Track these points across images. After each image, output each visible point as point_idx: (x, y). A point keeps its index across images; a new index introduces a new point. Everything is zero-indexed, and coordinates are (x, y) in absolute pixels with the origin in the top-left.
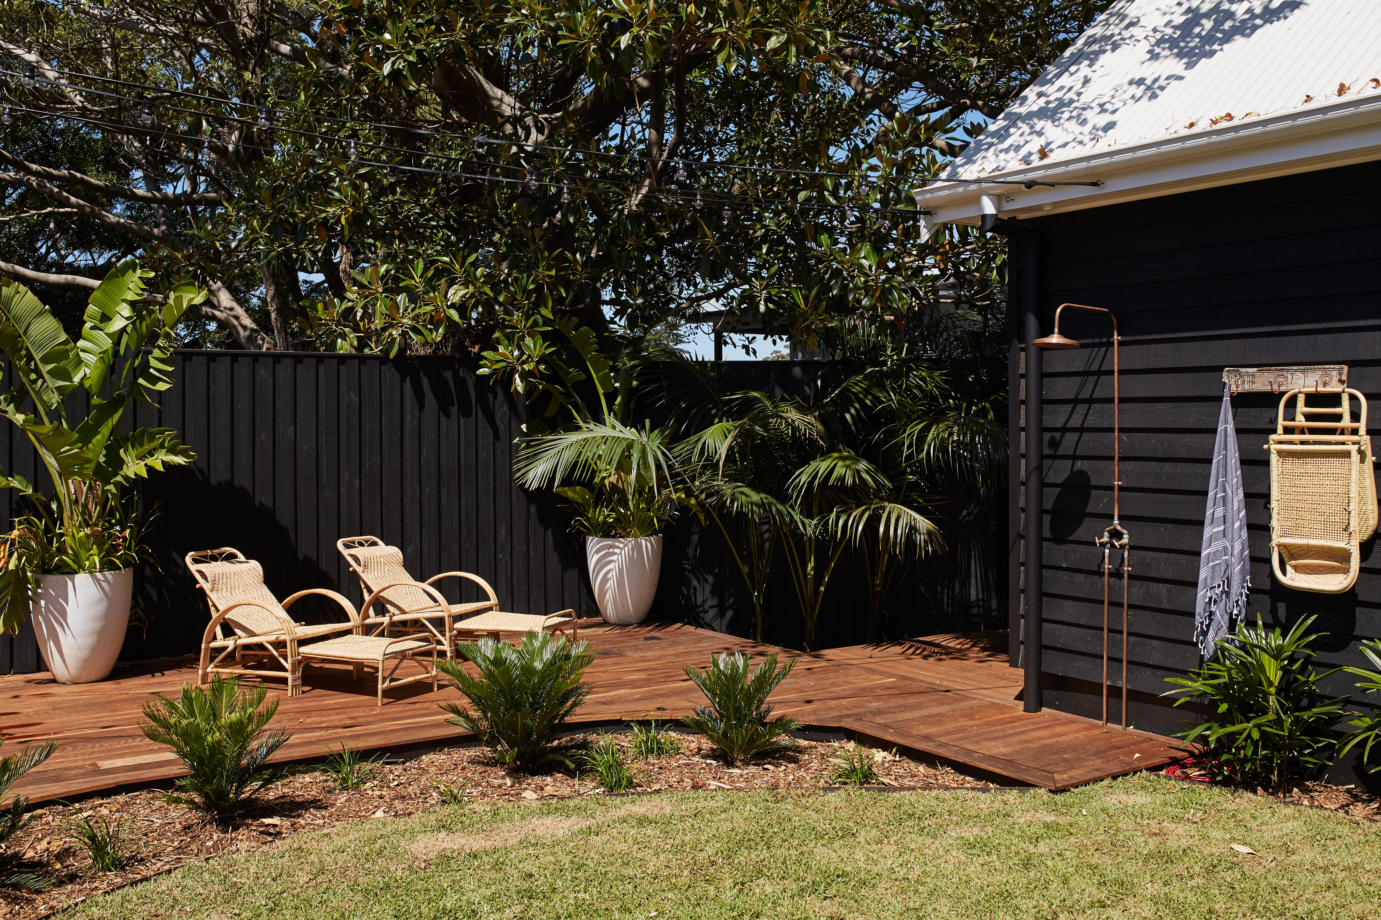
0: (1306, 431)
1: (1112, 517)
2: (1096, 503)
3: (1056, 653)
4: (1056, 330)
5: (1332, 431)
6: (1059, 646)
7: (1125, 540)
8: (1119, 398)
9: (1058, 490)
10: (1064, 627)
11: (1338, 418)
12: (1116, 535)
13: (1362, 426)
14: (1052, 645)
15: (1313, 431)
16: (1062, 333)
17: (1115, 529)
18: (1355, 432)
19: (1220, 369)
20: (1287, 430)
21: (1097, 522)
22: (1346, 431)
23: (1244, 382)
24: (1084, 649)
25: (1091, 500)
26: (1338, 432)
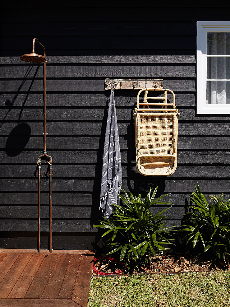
0: (148, 107)
1: (43, 150)
2: (32, 143)
3: (7, 220)
4: (34, 51)
5: (160, 107)
6: (10, 217)
7: (51, 161)
8: (46, 92)
9: (7, 138)
10: (12, 207)
11: (162, 101)
12: (45, 158)
13: (174, 104)
14: (5, 217)
15: (151, 107)
16: (36, 52)
17: (45, 156)
18: (171, 107)
19: (104, 79)
20: (141, 107)
21: (33, 153)
22: (165, 107)
23: (116, 85)
24: (25, 216)
25: (29, 142)
26: (163, 107)
